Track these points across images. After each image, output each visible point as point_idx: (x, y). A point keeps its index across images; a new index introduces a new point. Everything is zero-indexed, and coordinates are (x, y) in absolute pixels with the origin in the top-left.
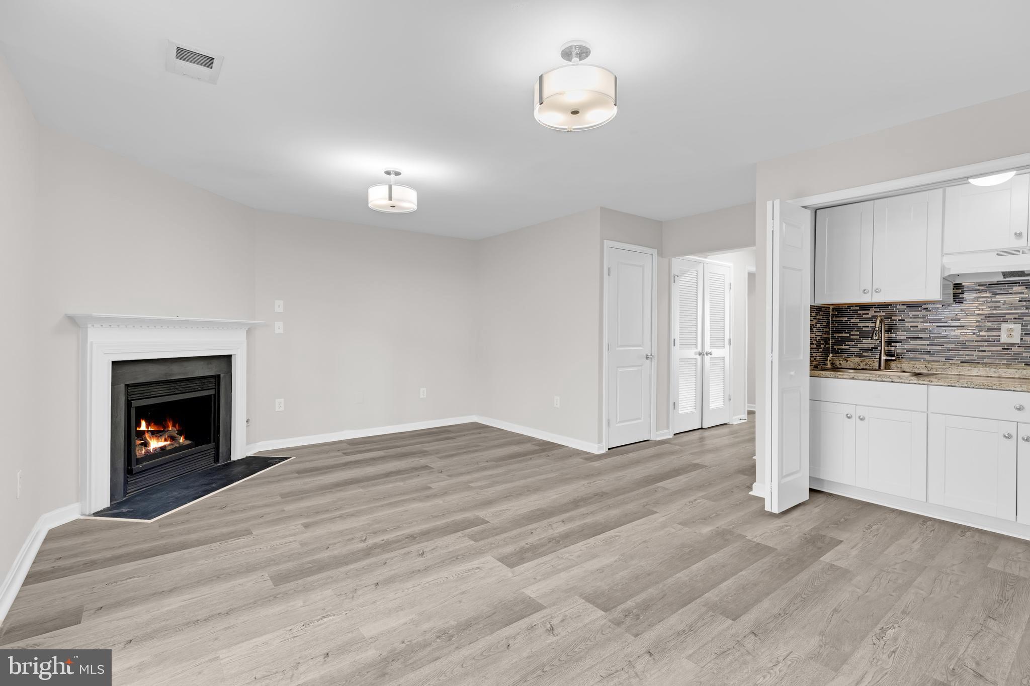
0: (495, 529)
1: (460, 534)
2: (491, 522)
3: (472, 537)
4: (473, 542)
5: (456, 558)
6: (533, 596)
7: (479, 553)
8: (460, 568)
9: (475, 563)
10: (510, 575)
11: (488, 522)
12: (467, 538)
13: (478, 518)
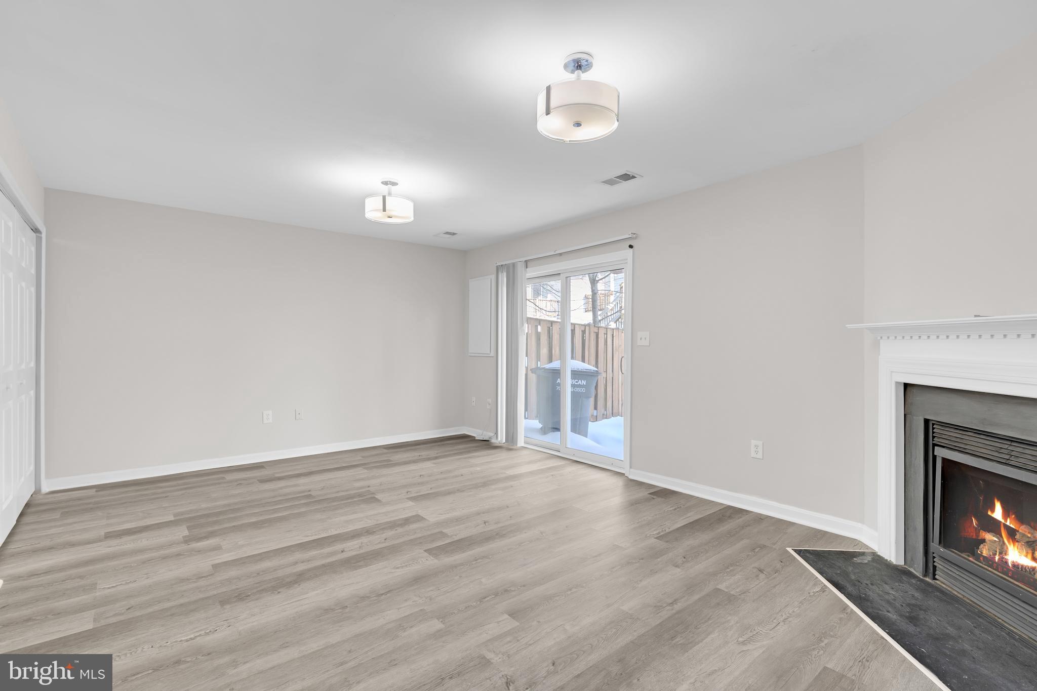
0: (421, 543)
1: (456, 538)
2: (422, 551)
3: (443, 535)
4: (443, 531)
5: (458, 520)
6: (410, 502)
7: (439, 524)
8: (456, 514)
9: (443, 517)
10: (419, 511)
11: (425, 551)
12: (449, 534)
13: (436, 556)
